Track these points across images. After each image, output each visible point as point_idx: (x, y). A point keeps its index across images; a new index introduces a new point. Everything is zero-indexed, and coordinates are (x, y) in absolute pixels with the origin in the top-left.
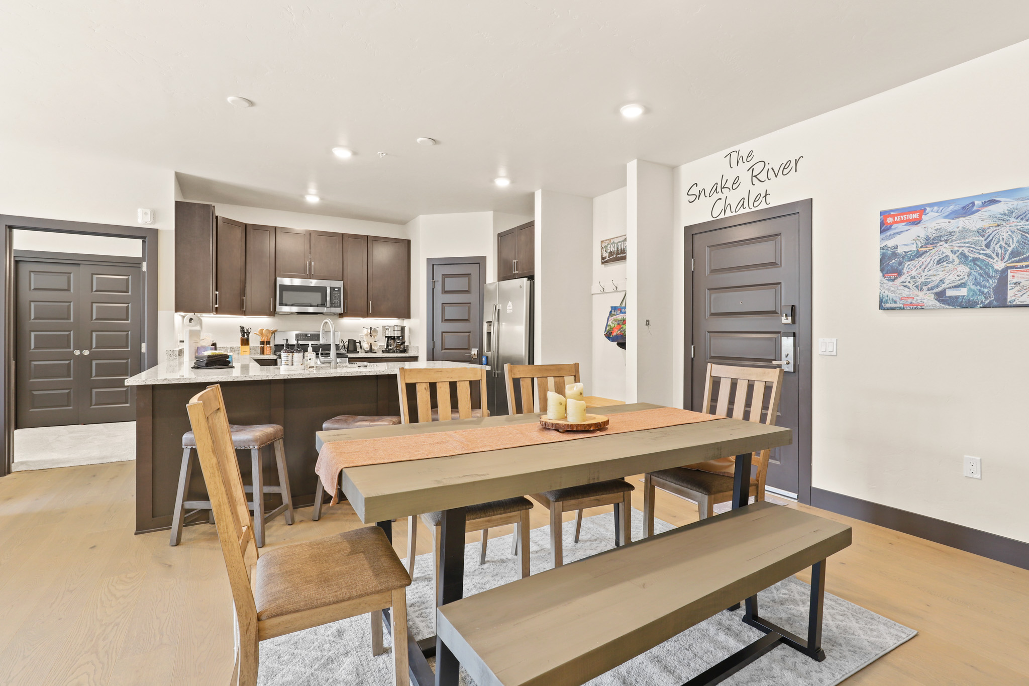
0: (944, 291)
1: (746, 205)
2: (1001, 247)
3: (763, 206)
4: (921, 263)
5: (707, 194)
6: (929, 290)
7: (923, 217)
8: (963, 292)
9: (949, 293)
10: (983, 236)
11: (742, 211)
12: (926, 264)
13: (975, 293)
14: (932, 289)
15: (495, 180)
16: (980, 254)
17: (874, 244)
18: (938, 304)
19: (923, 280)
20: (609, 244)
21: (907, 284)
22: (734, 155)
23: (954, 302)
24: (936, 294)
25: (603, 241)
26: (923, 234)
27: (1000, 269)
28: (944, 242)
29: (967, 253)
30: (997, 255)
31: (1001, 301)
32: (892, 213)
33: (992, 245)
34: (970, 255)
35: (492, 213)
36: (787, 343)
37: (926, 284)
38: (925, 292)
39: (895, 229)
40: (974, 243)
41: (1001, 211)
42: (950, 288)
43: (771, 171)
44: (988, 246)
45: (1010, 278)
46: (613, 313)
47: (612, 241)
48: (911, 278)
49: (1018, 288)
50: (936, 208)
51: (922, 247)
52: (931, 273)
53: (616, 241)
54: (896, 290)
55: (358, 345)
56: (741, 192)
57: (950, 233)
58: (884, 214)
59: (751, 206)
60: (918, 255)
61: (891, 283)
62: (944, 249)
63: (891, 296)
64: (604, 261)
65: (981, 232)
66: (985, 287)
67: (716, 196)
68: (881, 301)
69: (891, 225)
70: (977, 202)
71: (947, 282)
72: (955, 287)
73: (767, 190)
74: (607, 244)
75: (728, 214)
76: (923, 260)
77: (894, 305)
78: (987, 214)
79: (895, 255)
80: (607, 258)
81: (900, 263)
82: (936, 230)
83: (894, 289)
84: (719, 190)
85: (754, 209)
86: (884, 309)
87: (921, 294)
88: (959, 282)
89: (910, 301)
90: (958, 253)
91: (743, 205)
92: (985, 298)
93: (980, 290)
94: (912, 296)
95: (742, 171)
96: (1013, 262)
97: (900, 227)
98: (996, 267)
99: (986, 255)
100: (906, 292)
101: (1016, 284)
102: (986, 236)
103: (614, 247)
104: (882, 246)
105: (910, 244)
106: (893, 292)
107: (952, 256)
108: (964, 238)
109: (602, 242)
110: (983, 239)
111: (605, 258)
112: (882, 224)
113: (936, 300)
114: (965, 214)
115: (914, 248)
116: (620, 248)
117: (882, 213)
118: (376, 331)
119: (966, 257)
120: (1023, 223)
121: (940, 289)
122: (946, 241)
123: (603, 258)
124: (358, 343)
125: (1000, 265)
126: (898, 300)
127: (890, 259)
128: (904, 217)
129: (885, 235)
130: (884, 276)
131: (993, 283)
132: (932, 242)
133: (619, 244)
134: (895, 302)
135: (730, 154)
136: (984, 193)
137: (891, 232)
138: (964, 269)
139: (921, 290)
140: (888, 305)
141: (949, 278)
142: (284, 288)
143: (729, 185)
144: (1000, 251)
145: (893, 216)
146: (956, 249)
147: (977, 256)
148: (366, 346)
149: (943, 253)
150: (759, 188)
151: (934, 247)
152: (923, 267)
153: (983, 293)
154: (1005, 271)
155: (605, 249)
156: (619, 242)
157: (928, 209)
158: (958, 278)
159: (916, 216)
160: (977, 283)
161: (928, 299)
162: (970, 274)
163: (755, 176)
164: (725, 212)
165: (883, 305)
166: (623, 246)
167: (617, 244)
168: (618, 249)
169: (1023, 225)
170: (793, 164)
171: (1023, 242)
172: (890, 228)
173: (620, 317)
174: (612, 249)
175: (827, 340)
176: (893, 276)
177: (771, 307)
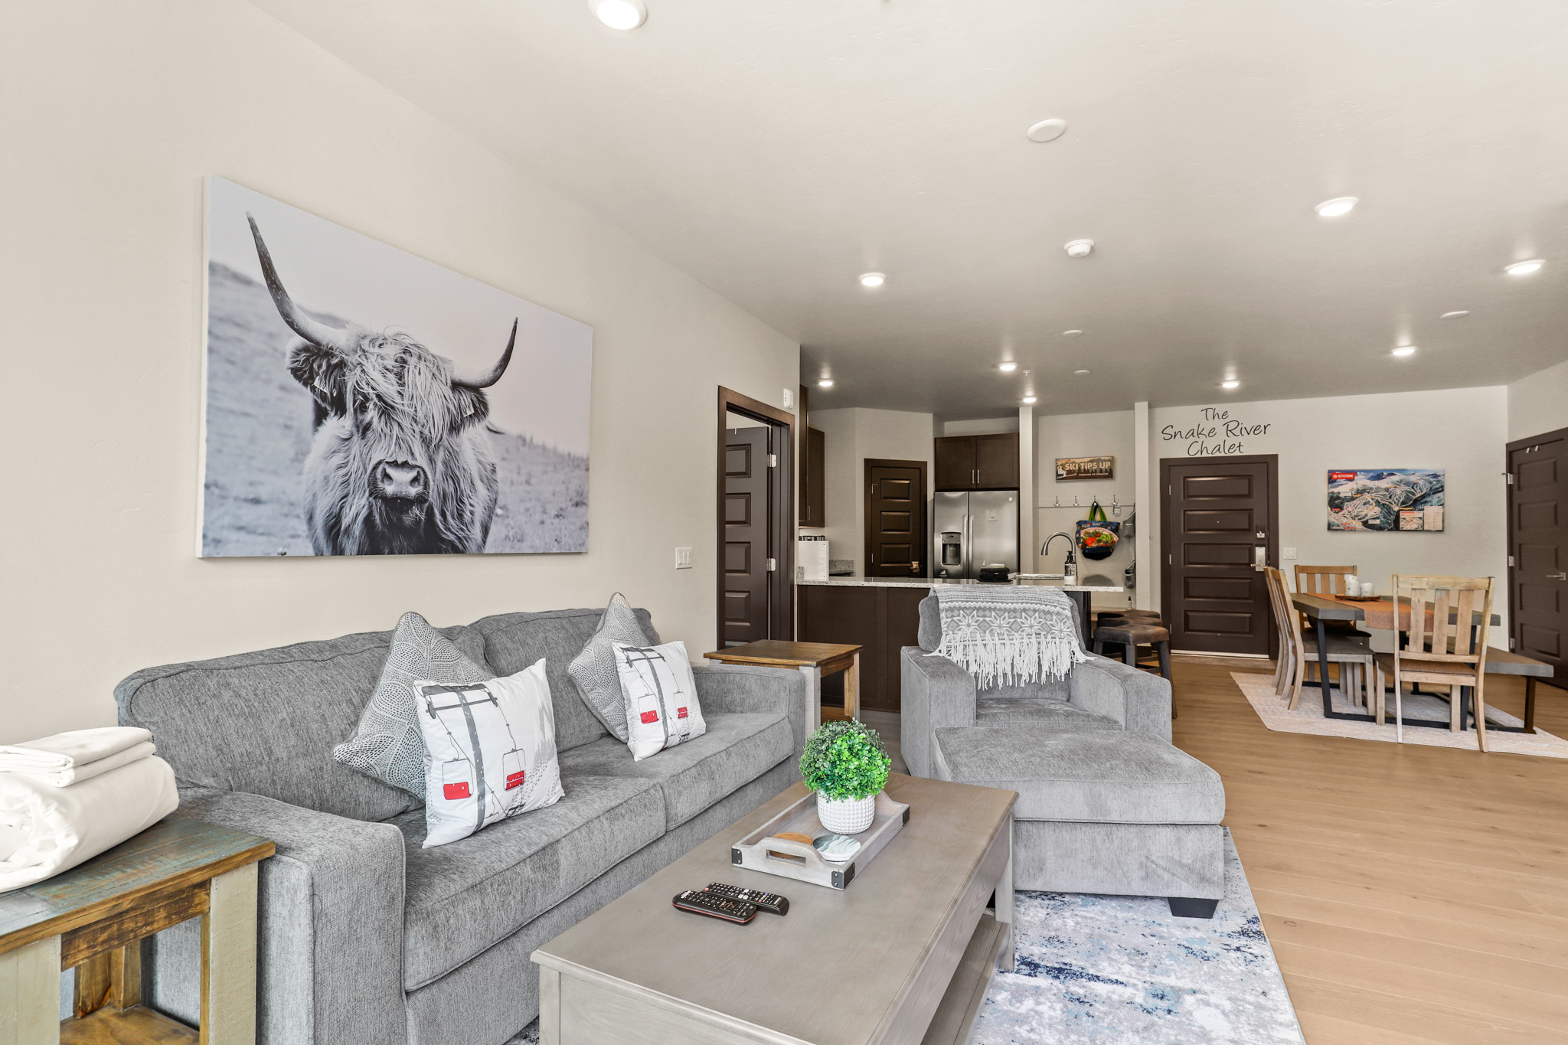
0: (1367, 521)
1: (1222, 450)
2: (1396, 499)
3: (1237, 453)
4: (1354, 503)
5: (1184, 435)
6: (1358, 519)
7: (1355, 477)
8: (1378, 522)
9: (1370, 522)
11: (1217, 454)
12: (1357, 504)
13: (1383, 523)
14: (1360, 519)
17: (1323, 491)
18: (1364, 528)
19: (1355, 514)
20: (1067, 463)
21: (1345, 515)
22: (1210, 413)
23: (1373, 527)
24: (1363, 522)
25: (1059, 460)
26: (1355, 488)
27: (1396, 511)
29: (1380, 500)
30: (1395, 503)
31: (1396, 527)
32: (1336, 472)
33: (1393, 497)
35: (931, 415)
36: (1260, 552)
37: (1357, 516)
38: (1356, 520)
39: (1337, 482)
40: (1383, 495)
41: (1396, 479)
42: (1371, 519)
43: (1243, 430)
44: (1390, 497)
45: (1401, 516)
46: (1081, 526)
47: (1072, 461)
48: (1348, 512)
49: (1405, 521)
50: (1362, 473)
51: (1354, 494)
52: (1360, 510)
53: (1078, 460)
54: (1338, 518)
56: (1217, 440)
57: (1371, 488)
58: (1331, 473)
59: (1226, 451)
60: (1353, 499)
61: (1336, 514)
62: (1367, 497)
63: (1336, 522)
64: (1059, 478)
65: (1387, 490)
66: (1389, 519)
67: (1192, 440)
68: (1329, 525)
70: (1385, 473)
71: (1369, 515)
72: (1373, 519)
73: (1240, 443)
74: (1064, 462)
75: (1205, 455)
77: (1338, 528)
78: (1390, 480)
79: (1338, 498)
80: (1065, 476)
81: (1342, 503)
82: (1363, 485)
84: (1195, 434)
85: (1229, 455)
86: (1331, 530)
87: (1354, 522)
88: (1375, 516)
89: (1347, 525)
90: (1375, 500)
91: (1219, 450)
92: (1389, 526)
93: (1386, 521)
94: (1349, 523)
95: (1218, 424)
96: (1402, 507)
97: (1342, 481)
98: (1394, 509)
99: (1389, 502)
100: (1345, 520)
101: (1404, 519)
102: (1389, 492)
103: (1075, 466)
104: (1330, 491)
105: (1347, 492)
106: (1337, 520)
107: (1371, 501)
108: (1378, 492)
109: (1057, 460)
111: (1062, 475)
112: (1330, 478)
113: (1363, 525)
114: (1378, 478)
115: (1350, 495)
116: (1083, 468)
117: (1329, 471)
119: (1379, 502)
121: (1365, 519)
122: (1368, 493)
123: (1057, 475)
125: (1396, 509)
126: (1340, 524)
127: (1335, 499)
128: (1344, 476)
129: (1331, 485)
130: (1331, 509)
131: (1393, 517)
132: (1361, 492)
133: (1082, 464)
134: (1338, 526)
135: (1207, 410)
136: (1386, 468)
137: (1335, 483)
138: (1378, 510)
139: (1354, 519)
140: (1334, 528)
141: (1370, 513)
143: (1206, 432)
144: (1396, 501)
145: (1336, 474)
146: (1374, 497)
147: (1385, 502)
149: (1366, 499)
150: (1234, 440)
151: (1361, 495)
152: (1355, 506)
153: (1388, 523)
154: (1399, 511)
155: (1061, 467)
156: (1082, 462)
157: (1358, 473)
158: (1375, 514)
159: (1351, 476)
160: (1385, 517)
161: (1358, 525)
162: (1381, 512)
163: (1230, 431)
164: (1202, 452)
165: (1330, 527)
166: (1088, 466)
167: (1079, 464)
168: (1079, 468)
169: (1407, 488)
170: (1262, 428)
171: (1407, 498)
172: (1335, 481)
173: (1091, 530)
174: (1072, 467)
175: (1290, 549)
176: (1337, 510)
177: (1246, 526)
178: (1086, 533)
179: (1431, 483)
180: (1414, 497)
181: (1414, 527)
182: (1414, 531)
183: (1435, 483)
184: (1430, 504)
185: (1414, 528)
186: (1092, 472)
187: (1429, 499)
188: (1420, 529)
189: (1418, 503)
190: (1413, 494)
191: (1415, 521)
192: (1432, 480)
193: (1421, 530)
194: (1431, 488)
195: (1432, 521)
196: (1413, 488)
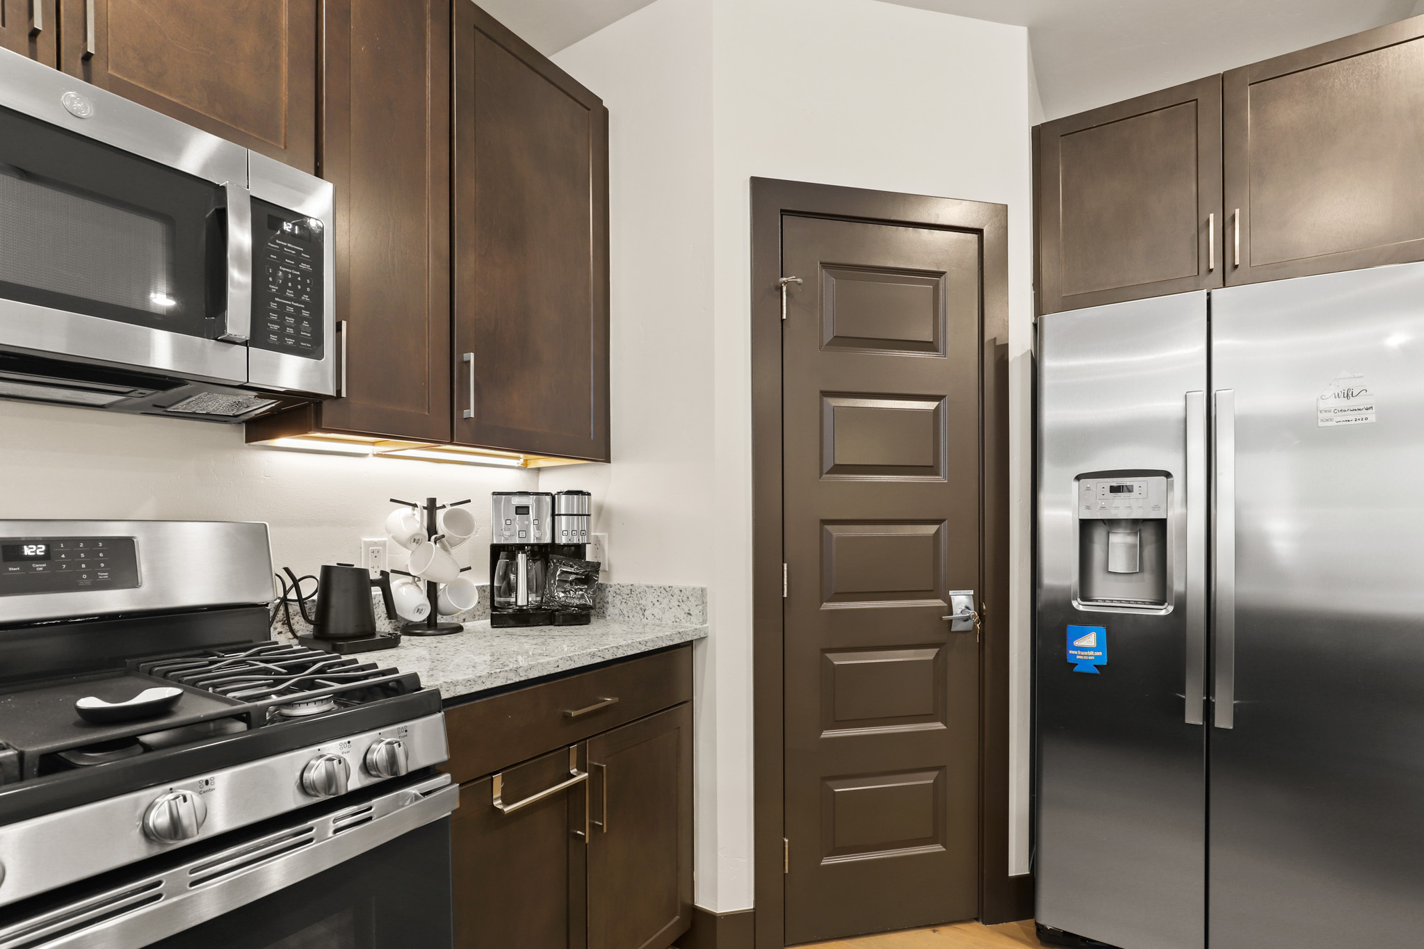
55: (376, 592)
118: (461, 521)
124: (375, 583)
148: (411, 600)
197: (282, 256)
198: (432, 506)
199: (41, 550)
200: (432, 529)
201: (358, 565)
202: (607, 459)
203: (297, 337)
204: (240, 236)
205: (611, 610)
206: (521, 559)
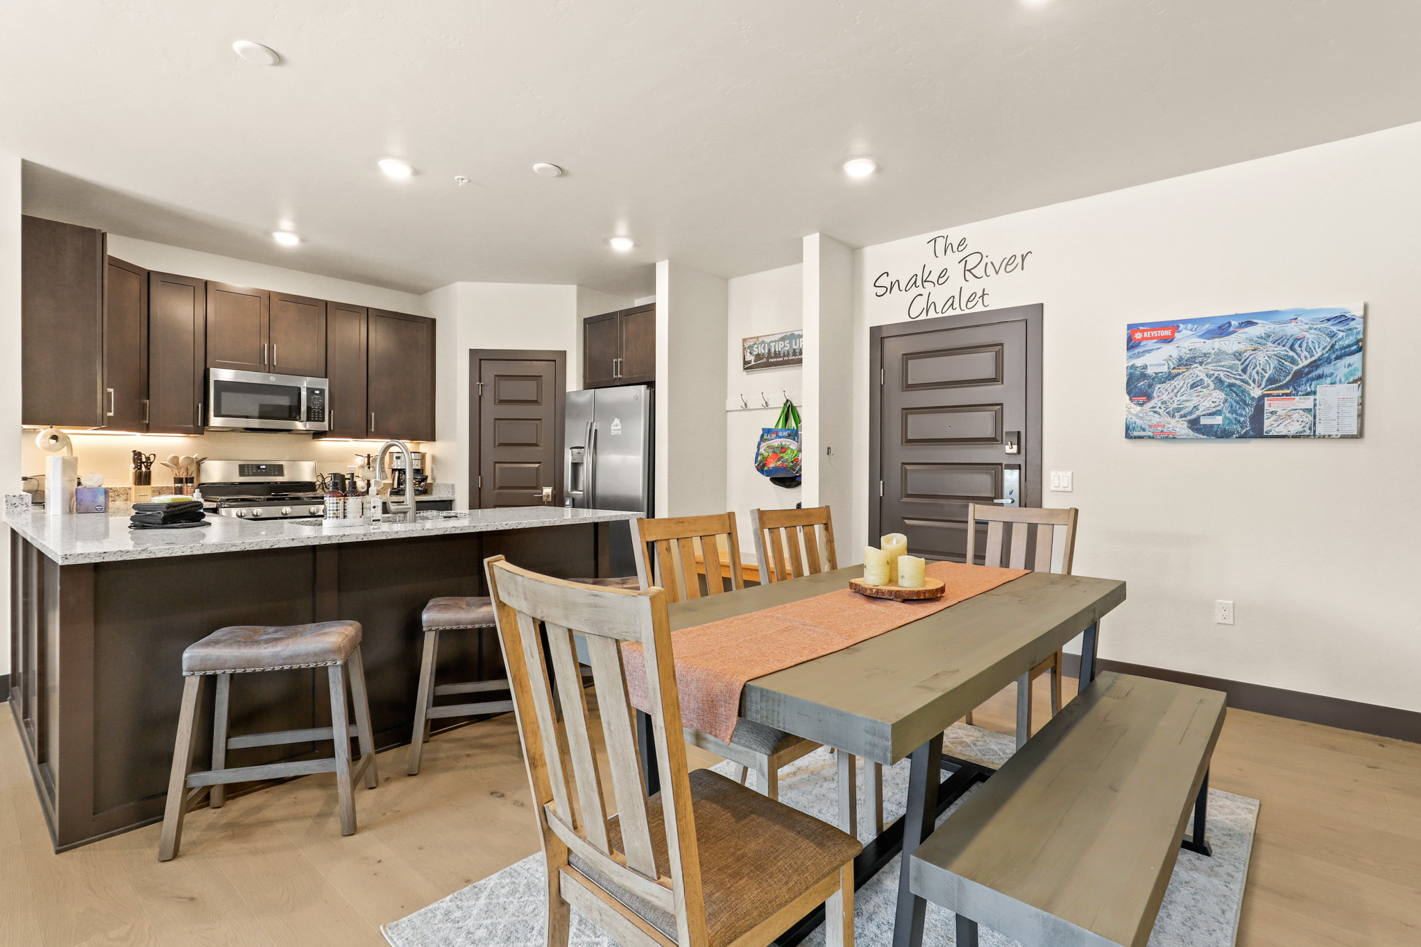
0: (1197, 420)
1: (956, 305)
2: (1257, 373)
3: (979, 308)
4: (1173, 386)
5: (903, 287)
6: (1181, 417)
7: (1176, 334)
8: (1218, 420)
9: (1204, 421)
10: (1240, 360)
11: (950, 313)
12: (1178, 387)
13: (1230, 422)
14: (1185, 416)
15: (611, 241)
16: (1236, 379)
17: (1119, 363)
18: (1191, 433)
19: (1175, 405)
20: (755, 344)
21: (1157, 409)
22: (941, 242)
23: (1209, 432)
24: (1190, 422)
25: (747, 339)
26: (1175, 355)
27: (1256, 397)
28: (1198, 365)
29: (1223, 378)
30: (1254, 382)
31: (1257, 432)
32: (1141, 328)
33: (1249, 370)
34: (1226, 380)
35: (574, 287)
36: (1012, 477)
37: (1178, 410)
38: (1177, 419)
39: (1144, 346)
40: (1230, 367)
41: (1258, 334)
42: (1204, 415)
43: (990, 267)
44: (1244, 371)
45: (1266, 407)
46: (765, 437)
47: (760, 340)
48: (1162, 403)
49: (1274, 417)
50: (1190, 326)
51: (1174, 368)
52: (1184, 398)
53: (767, 340)
54: (1144, 415)
55: (348, 481)
56: (950, 289)
57: (1205, 355)
58: (1132, 328)
59: (963, 307)
60: (1170, 377)
61: (1139, 408)
62: (1199, 372)
63: (1139, 422)
64: (747, 366)
65: (1238, 355)
66: (1241, 415)
67: (914, 291)
68: (1127, 428)
69: (1140, 341)
70: (1233, 323)
71: (1201, 408)
72: (1210, 414)
73: (984, 289)
74: (752, 343)
75: (932, 315)
76: (1176, 383)
77: (1142, 434)
78: (1244, 336)
79: (1144, 376)
80: (753, 363)
81: (1150, 386)
82: (1190, 350)
83: (1142, 415)
84: (919, 283)
85: (967, 311)
86: (1131, 438)
87: (1173, 422)
88: (1214, 410)
89: (1160, 429)
90: (1214, 377)
91: (952, 304)
92: (1242, 427)
93: (1236, 419)
94: (1162, 424)
95: (952, 262)
96: (1269, 390)
97: (1150, 344)
98: (1252, 395)
99: (1242, 381)
100: (1156, 419)
101: (1273, 413)
102: (1243, 360)
103: (764, 348)
104: (1130, 364)
105: (1161, 365)
106: (1141, 418)
107: (1206, 380)
108: (1220, 361)
109: (744, 340)
110: (1240, 363)
111: (750, 362)
112: (1130, 339)
113: (1190, 428)
114: (1220, 334)
115: (1165, 369)
116: (773, 350)
117: (1130, 327)
119: (1221, 381)
120: (1280, 348)
121: (1193, 416)
122: (1201, 363)
123: (745, 363)
124: (348, 479)
125: (1257, 393)
126: (1147, 427)
127: (1138, 380)
128: (1154, 333)
129: (1133, 353)
130: (1131, 399)
131: (1249, 411)
132: (1185, 363)
133: (773, 344)
134: (1144, 430)
135: (935, 240)
136: (1238, 313)
137: (1140, 350)
138: (1219, 396)
139: (1173, 416)
140: (1136, 434)
141: (1203, 404)
142: (222, 386)
143: (933, 278)
144: (1256, 377)
145: (1142, 331)
146: (1212, 372)
147: (1233, 381)
149: (1197, 376)
150: (973, 286)
151: (1188, 369)
152: (1176, 391)
153: (1239, 422)
154: (1262, 398)
155: (749, 351)
156: (772, 342)
157: (1182, 326)
158: (1213, 405)
159: (1167, 333)
160: (1233, 411)
161: (1181, 427)
162: (1226, 401)
163: (969, 271)
164: (927, 311)
165: (1130, 433)
166: (779, 347)
167: (769, 344)
168: (769, 350)
169: (1280, 350)
170: (1019, 260)
171: (1280, 369)
172: (1137, 345)
173: (776, 443)
174: (761, 351)
175: (1061, 474)
176: (1142, 399)
177: (989, 433)
178: (769, 447)
179: (1332, 335)
180: (1295, 368)
181: (1295, 428)
182: (1293, 437)
183: (1341, 334)
184: (1329, 380)
185: (1292, 432)
186: (784, 356)
187: (1326, 369)
188: (1308, 432)
189: (1304, 380)
190: (1293, 361)
191: (1296, 416)
192: (1334, 329)
193: (1309, 434)
194: (1333, 346)
195: (1333, 415)
196: (1292, 348)
197: (314, 399)
198: (369, 456)
199: (264, 467)
200: (369, 464)
201: (342, 474)
202: (435, 441)
203: (318, 418)
204: (304, 393)
205: (434, 492)
206: (397, 473)
